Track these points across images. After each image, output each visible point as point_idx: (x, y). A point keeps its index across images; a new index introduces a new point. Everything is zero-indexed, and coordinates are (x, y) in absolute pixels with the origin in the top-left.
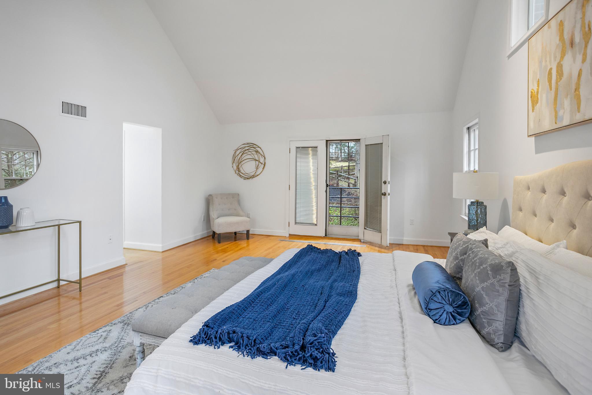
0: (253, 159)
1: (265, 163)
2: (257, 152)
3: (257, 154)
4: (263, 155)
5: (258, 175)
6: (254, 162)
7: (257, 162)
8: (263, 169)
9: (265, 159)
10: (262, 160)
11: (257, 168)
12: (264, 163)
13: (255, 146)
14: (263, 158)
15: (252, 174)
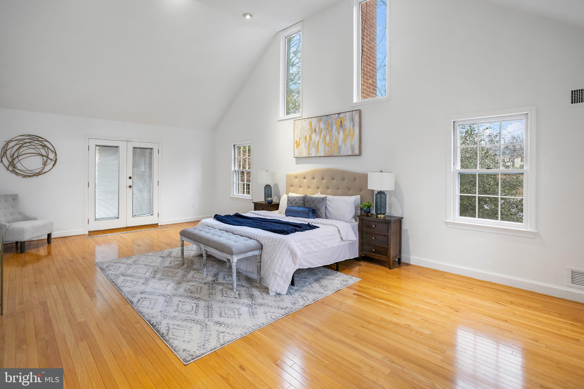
0: (40, 154)
1: (56, 159)
2: (44, 146)
3: (44, 149)
4: (54, 151)
5: (45, 172)
6: (41, 157)
7: (44, 158)
8: (54, 165)
9: (56, 155)
10: (51, 156)
11: (45, 164)
12: (54, 160)
13: (40, 139)
14: (54, 154)
15: (38, 171)
